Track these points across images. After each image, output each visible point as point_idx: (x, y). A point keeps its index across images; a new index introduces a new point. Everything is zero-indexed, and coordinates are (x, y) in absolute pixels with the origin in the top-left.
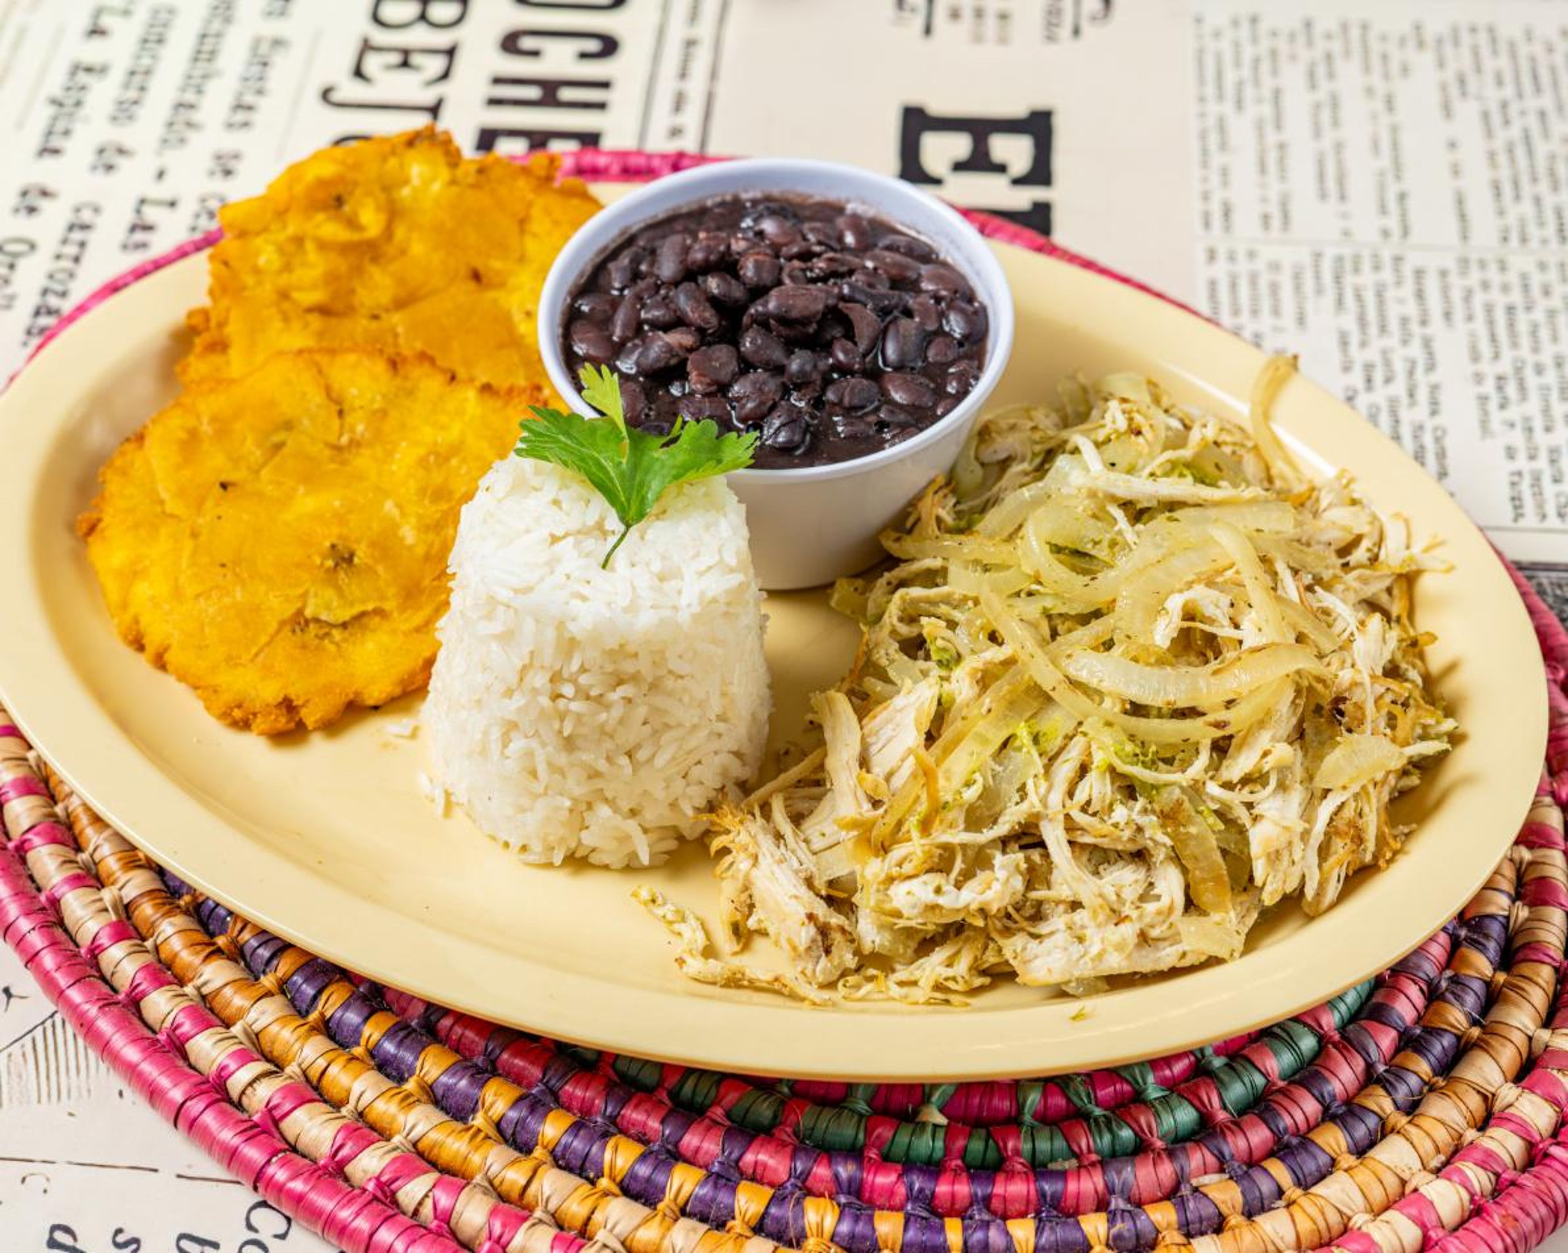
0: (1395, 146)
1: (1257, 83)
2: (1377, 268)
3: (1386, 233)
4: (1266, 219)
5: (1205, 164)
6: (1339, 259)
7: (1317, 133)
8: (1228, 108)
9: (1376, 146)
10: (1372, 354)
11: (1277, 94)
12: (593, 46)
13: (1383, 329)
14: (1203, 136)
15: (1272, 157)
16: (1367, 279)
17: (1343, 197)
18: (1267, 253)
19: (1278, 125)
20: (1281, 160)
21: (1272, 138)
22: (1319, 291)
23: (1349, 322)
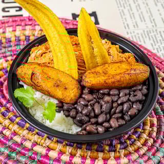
0: (150, 12)
1: (126, 3)
2: (153, 32)
3: (153, 26)
4: (134, 26)
5: (122, 18)
6: (147, 31)
7: (138, 11)
8: (123, 8)
9: (147, 12)
10: (157, 47)
11: (130, 5)
12: (18, 9)
13: (157, 42)
14: (120, 13)
15: (132, 15)
16: (152, 34)
17: (145, 21)
18: (136, 32)
19: (131, 10)
20: (134, 16)
21: (131, 13)
22: (146, 37)
23: (152, 42)
